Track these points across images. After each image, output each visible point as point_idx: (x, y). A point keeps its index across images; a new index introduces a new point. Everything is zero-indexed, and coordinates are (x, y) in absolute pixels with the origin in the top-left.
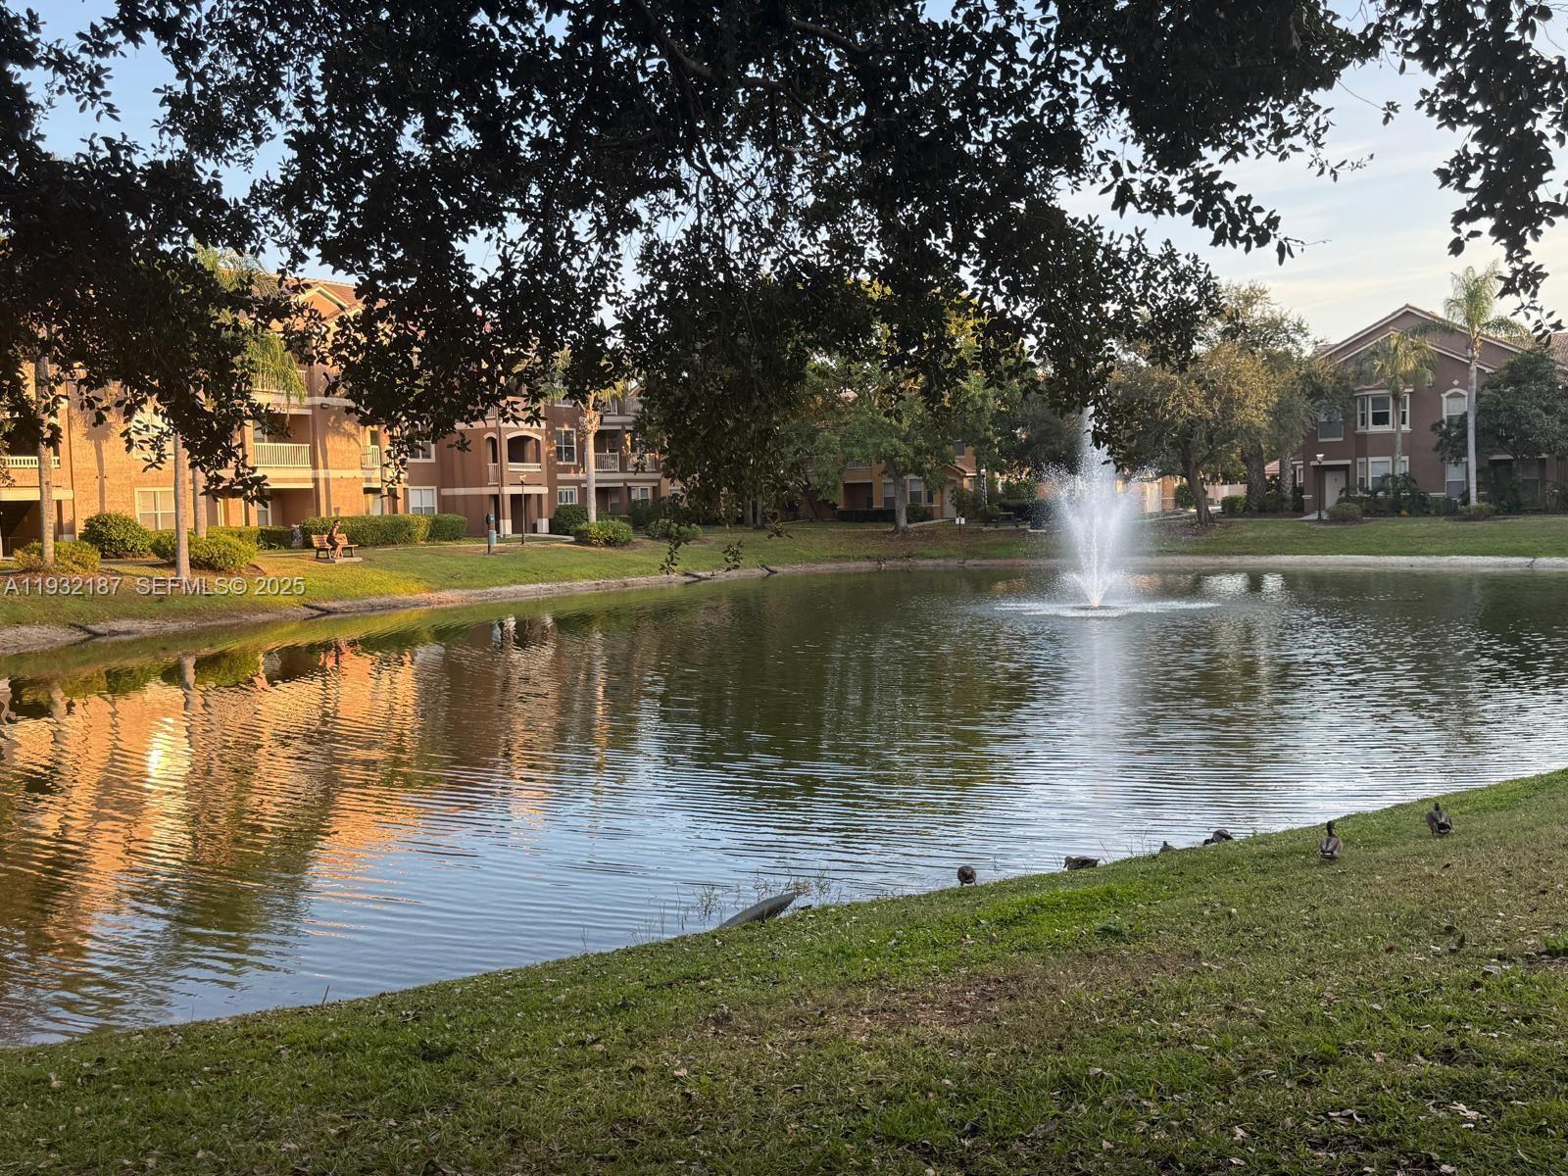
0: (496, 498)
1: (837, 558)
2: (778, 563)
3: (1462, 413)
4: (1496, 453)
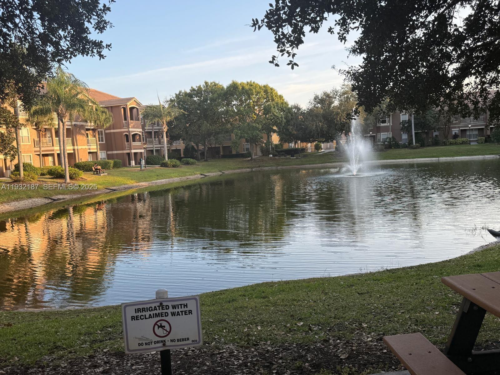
0: (129, 154)
1: (239, 168)
2: (224, 171)
3: (407, 119)
4: (418, 130)
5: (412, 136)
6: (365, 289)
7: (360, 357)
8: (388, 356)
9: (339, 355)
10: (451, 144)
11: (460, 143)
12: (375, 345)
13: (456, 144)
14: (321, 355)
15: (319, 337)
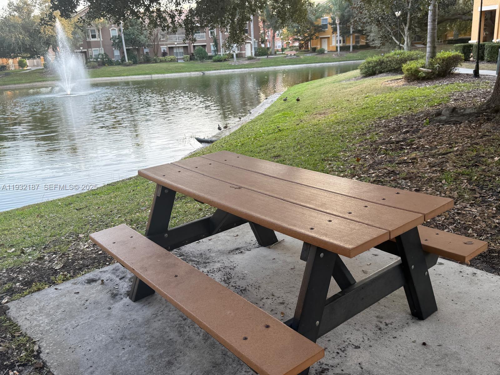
3: (117, 35)
4: (129, 47)
5: (124, 52)
6: (83, 205)
7: (76, 263)
8: (103, 255)
9: (54, 267)
10: (161, 61)
11: (169, 61)
12: (92, 250)
13: (165, 61)
14: (35, 272)
15: (33, 257)
